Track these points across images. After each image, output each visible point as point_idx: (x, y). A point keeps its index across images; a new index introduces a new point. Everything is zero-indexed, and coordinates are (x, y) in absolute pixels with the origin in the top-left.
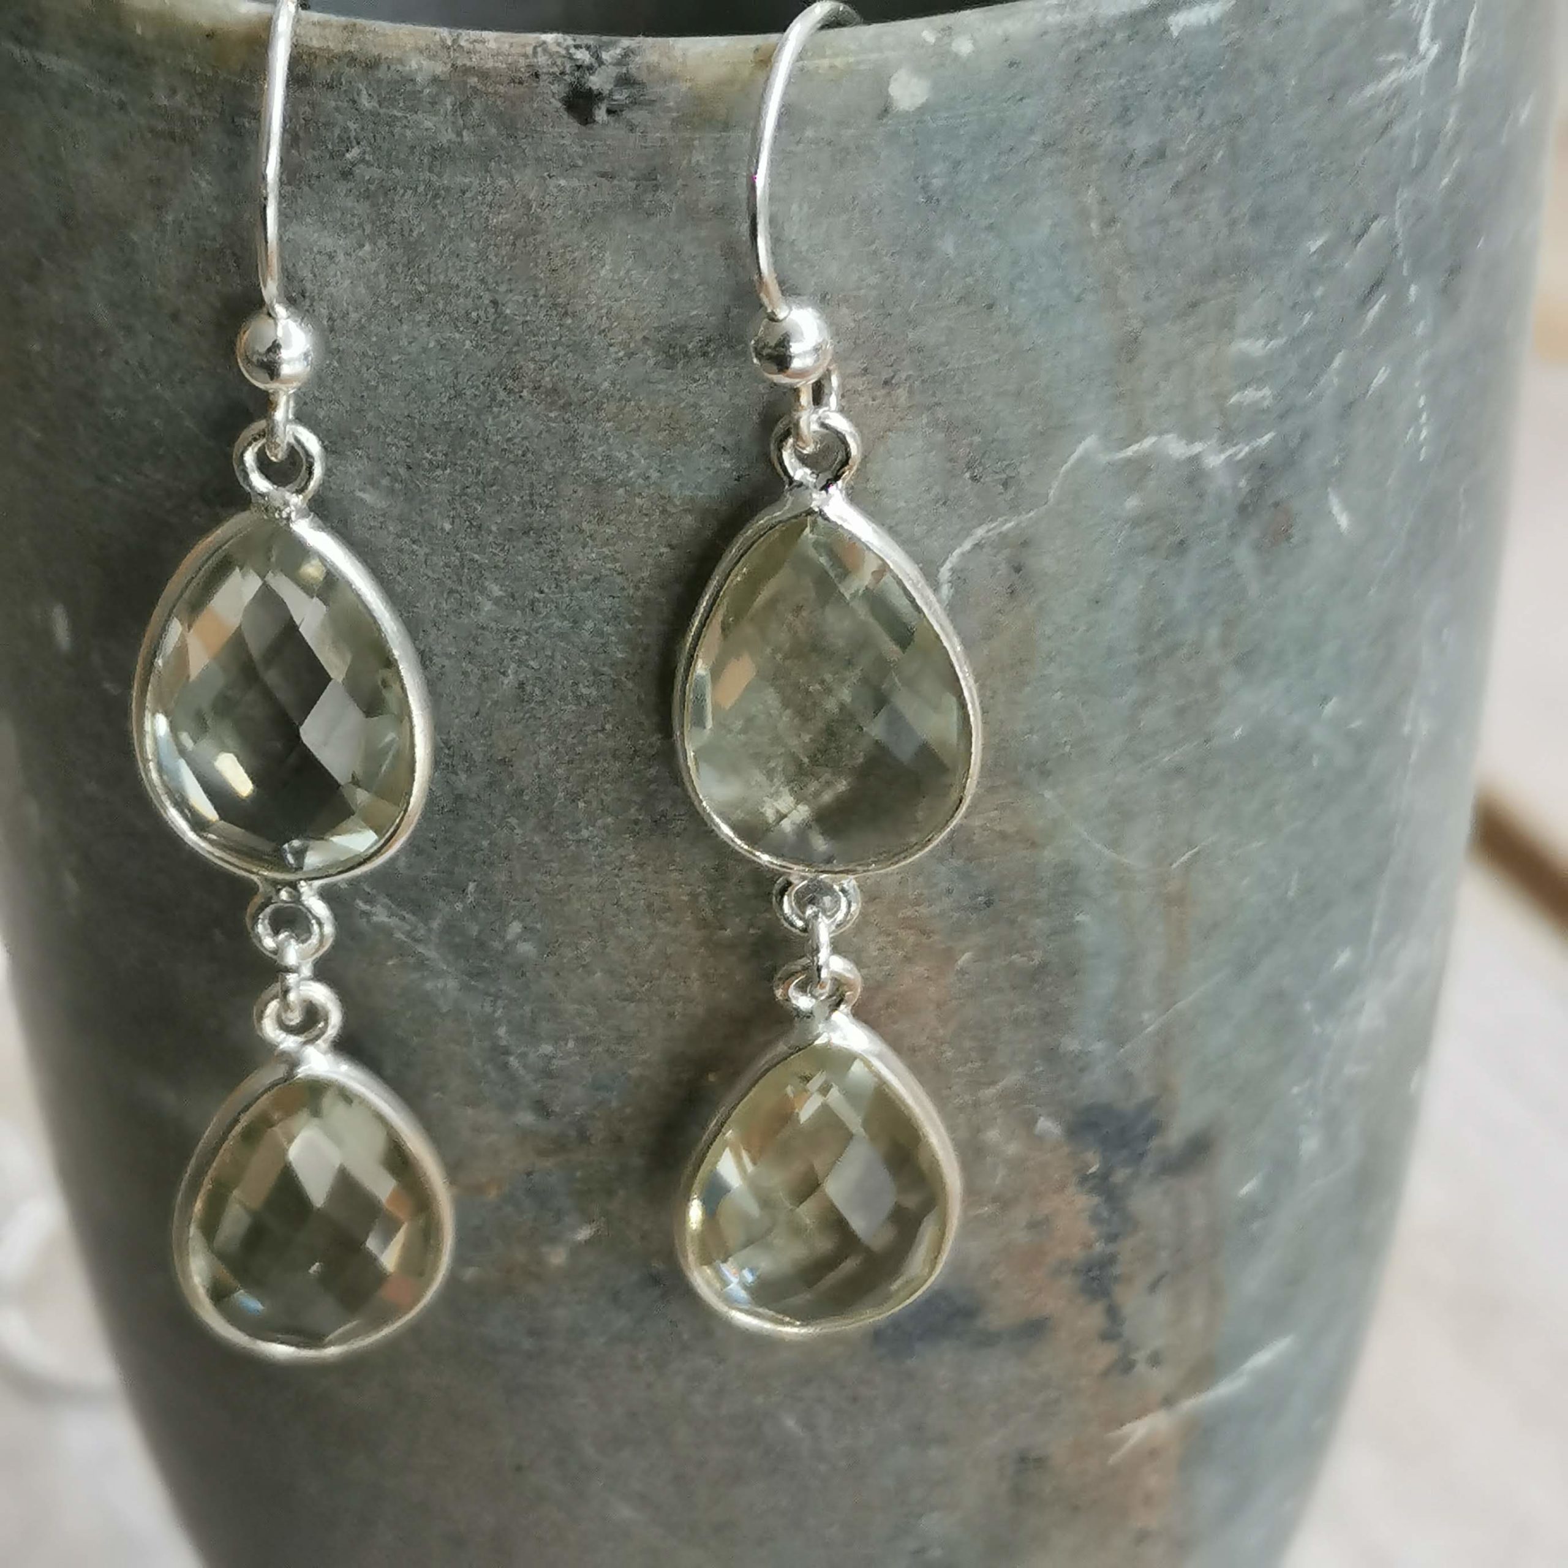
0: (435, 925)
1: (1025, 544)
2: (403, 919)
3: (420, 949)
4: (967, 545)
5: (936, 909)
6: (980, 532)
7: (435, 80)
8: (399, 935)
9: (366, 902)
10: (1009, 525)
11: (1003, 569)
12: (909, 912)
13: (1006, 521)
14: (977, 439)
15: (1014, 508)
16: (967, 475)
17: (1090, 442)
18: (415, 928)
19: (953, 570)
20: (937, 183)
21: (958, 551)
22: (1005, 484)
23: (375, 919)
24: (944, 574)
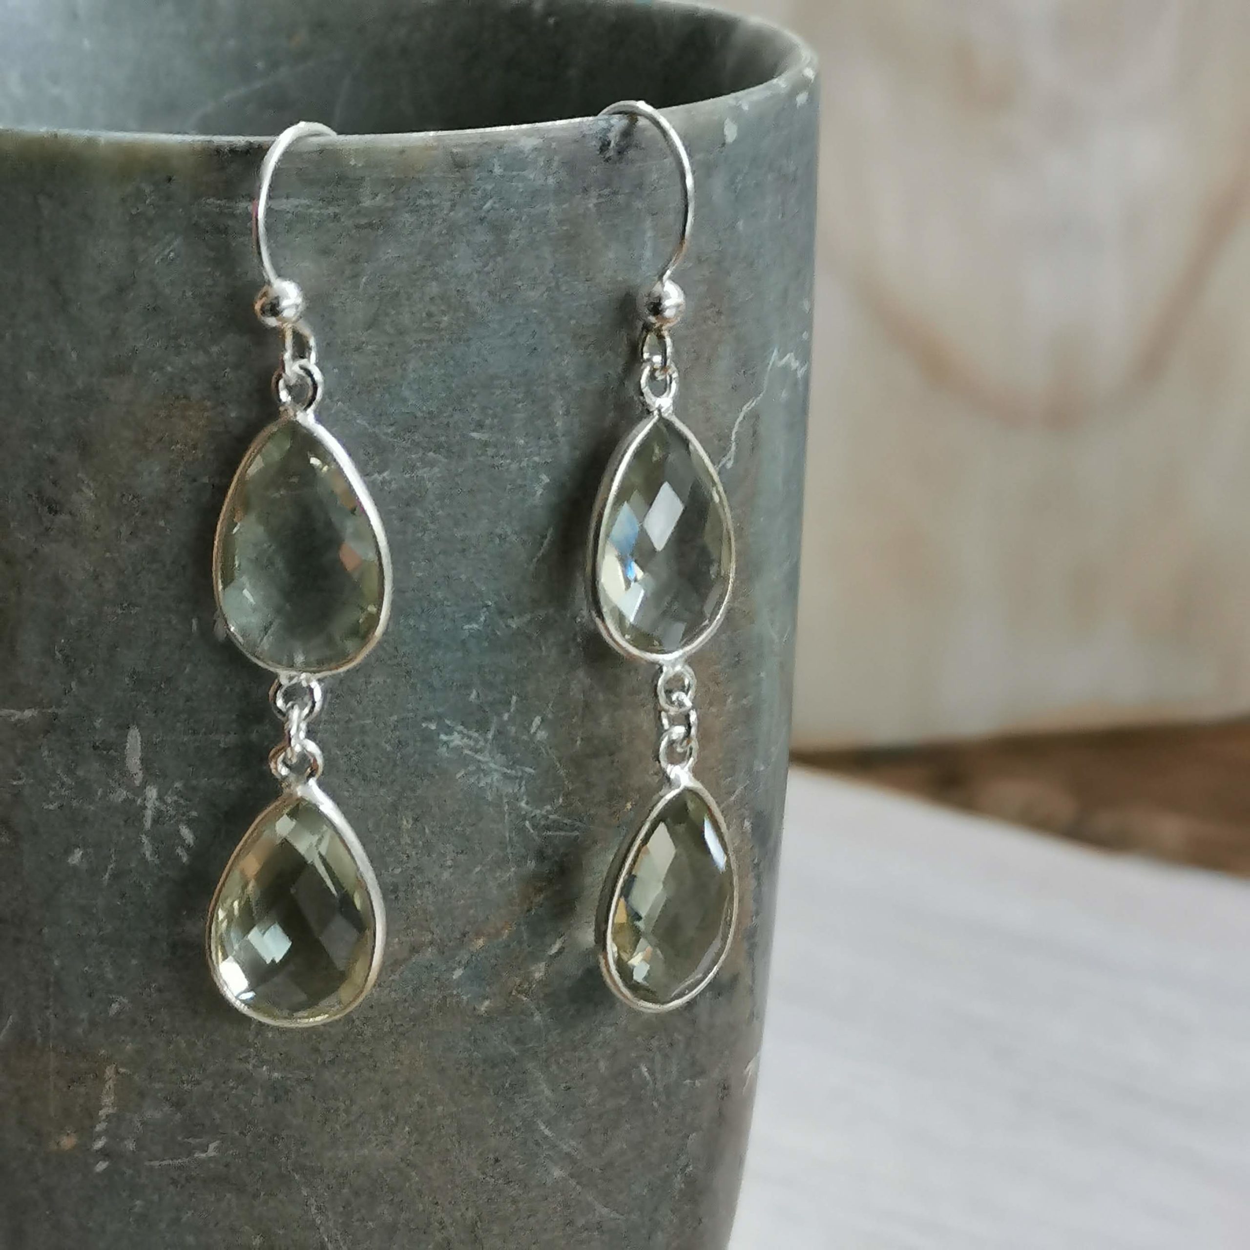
0: (490, 736)
1: (757, 417)
2: (470, 737)
3: (479, 757)
4: (740, 418)
6: (745, 408)
7: (535, 149)
8: (466, 752)
9: (446, 734)
10: (753, 404)
11: (750, 434)
13: (753, 401)
14: (745, 347)
15: (755, 393)
16: (742, 371)
17: (775, 352)
18: (477, 741)
19: (736, 433)
21: (737, 423)
22: (753, 377)
23: (452, 745)
24: (733, 437)
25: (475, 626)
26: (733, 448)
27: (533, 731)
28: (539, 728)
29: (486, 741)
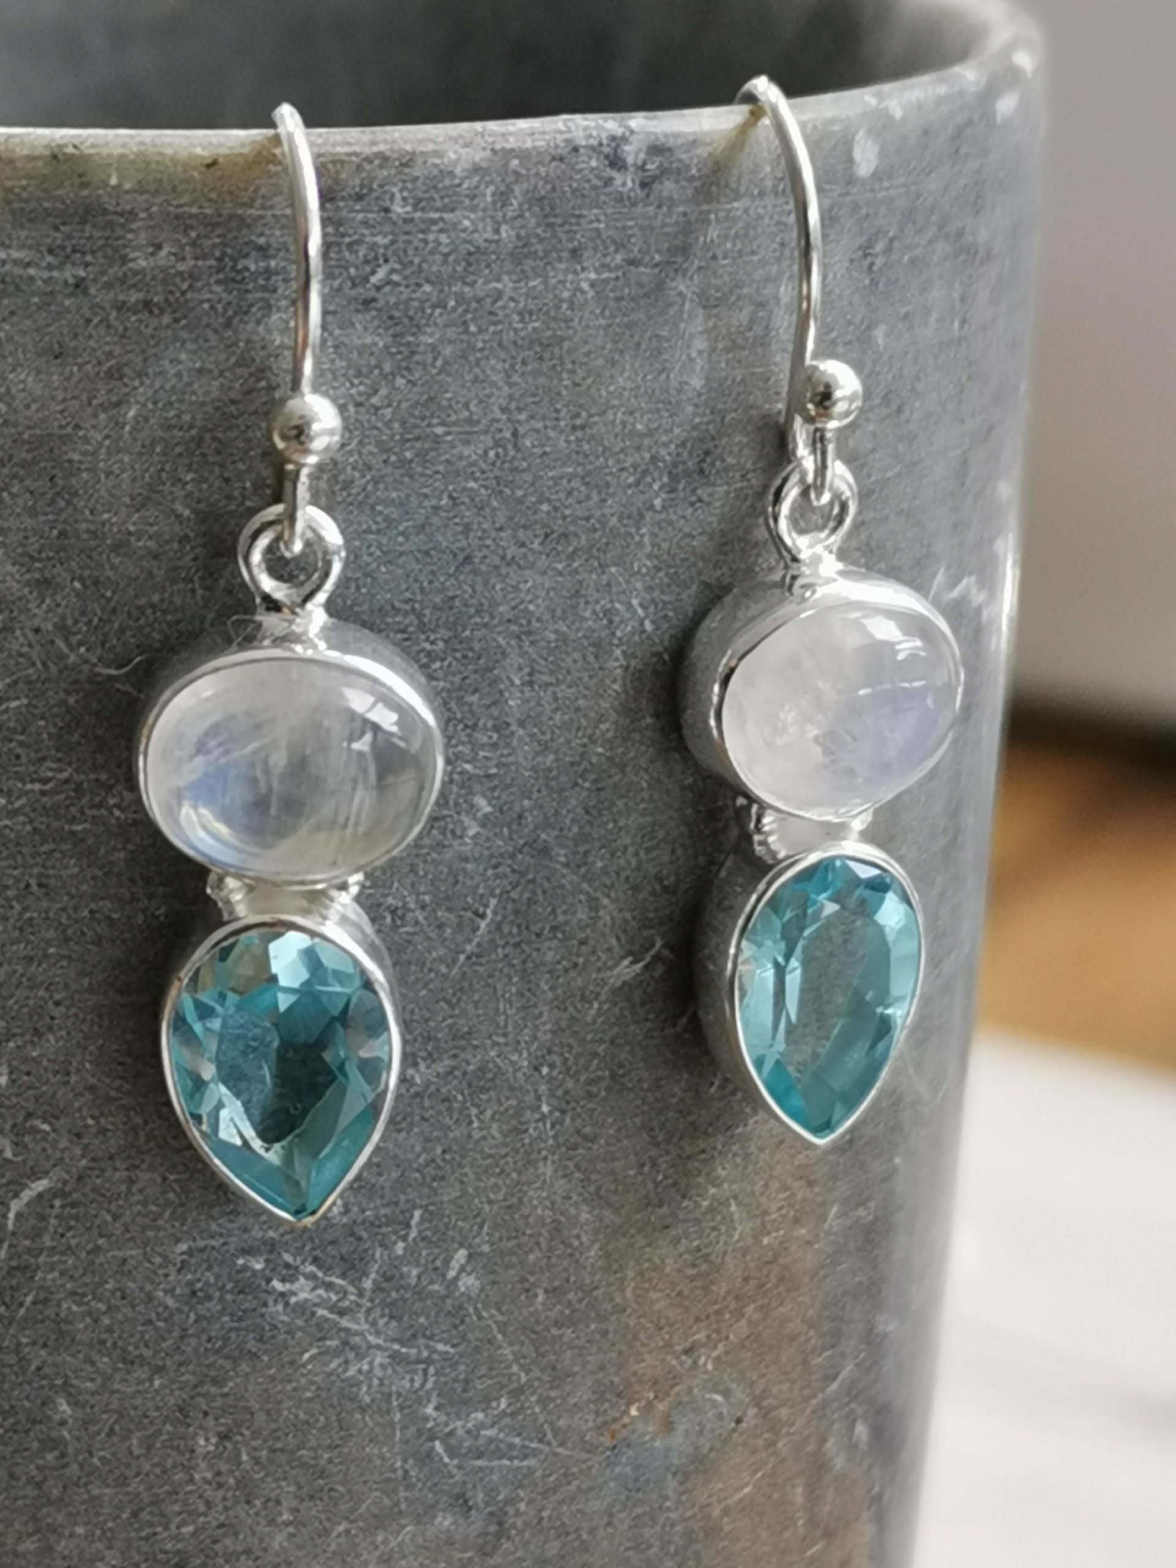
0: (368, 1284)
2: (329, 1286)
3: (345, 1322)
8: (321, 1312)
9: (283, 1280)
17: (940, 576)
18: (342, 1293)
20: (878, 263)
23: (293, 1300)
27: (452, 1274)
28: (462, 1269)
29: (361, 1294)
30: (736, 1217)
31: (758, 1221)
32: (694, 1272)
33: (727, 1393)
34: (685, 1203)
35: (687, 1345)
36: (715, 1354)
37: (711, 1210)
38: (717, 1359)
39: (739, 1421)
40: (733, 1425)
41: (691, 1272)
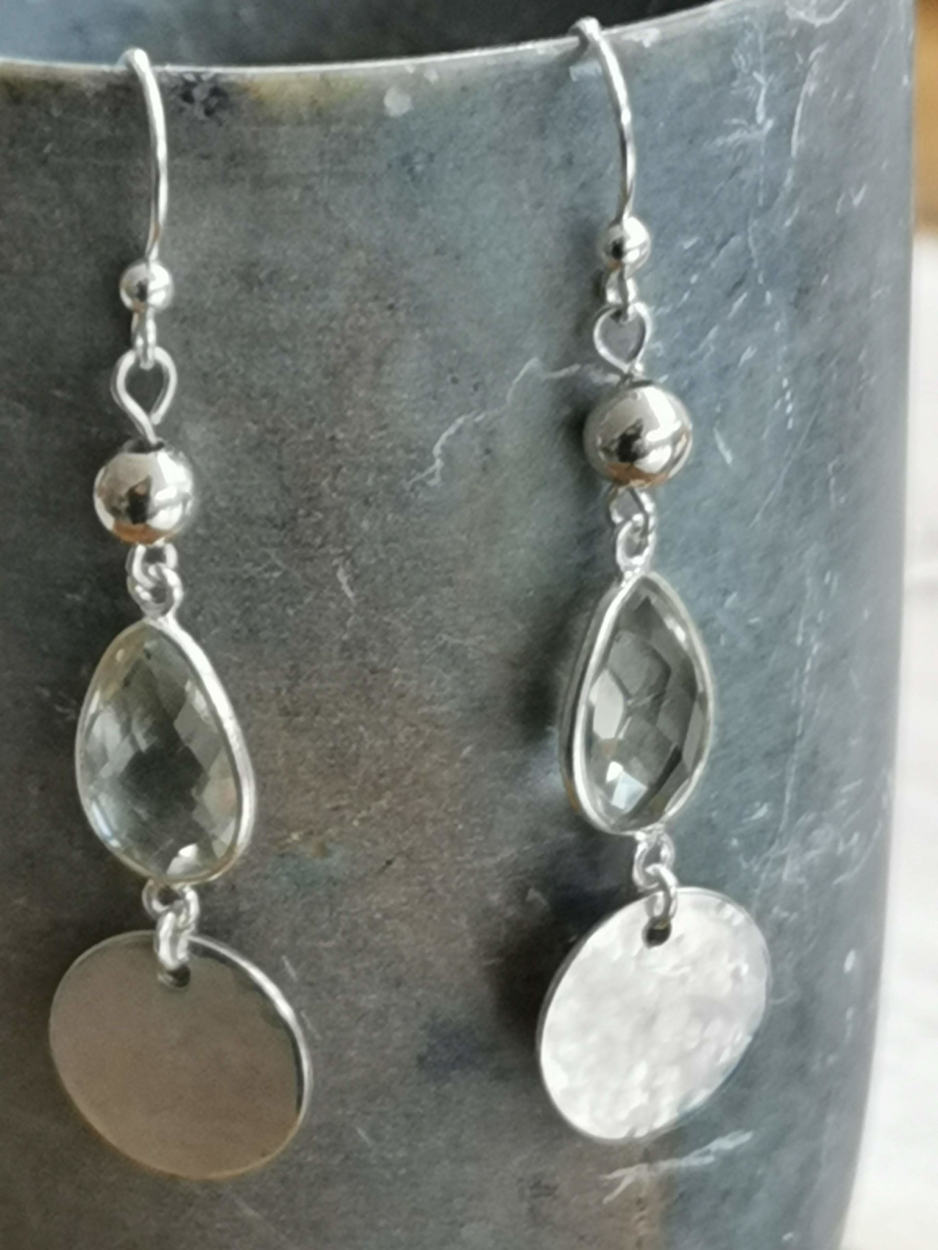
1: (492, 433)
4: (452, 430)
5: (444, 708)
6: (460, 421)
10: (479, 418)
11: (478, 452)
12: (425, 710)
13: (478, 414)
14: (454, 352)
15: (483, 406)
16: (449, 378)
17: (533, 363)
19: (443, 447)
20: (419, 168)
21: (445, 435)
22: (476, 387)
24: (437, 450)
25: (78, 598)
26: (438, 464)
30: (366, 734)
31: (387, 742)
32: (333, 762)
33: (376, 843)
34: (318, 718)
35: (335, 804)
36: (359, 816)
37: (342, 727)
38: (363, 820)
39: (389, 863)
40: (384, 863)
41: (328, 761)
